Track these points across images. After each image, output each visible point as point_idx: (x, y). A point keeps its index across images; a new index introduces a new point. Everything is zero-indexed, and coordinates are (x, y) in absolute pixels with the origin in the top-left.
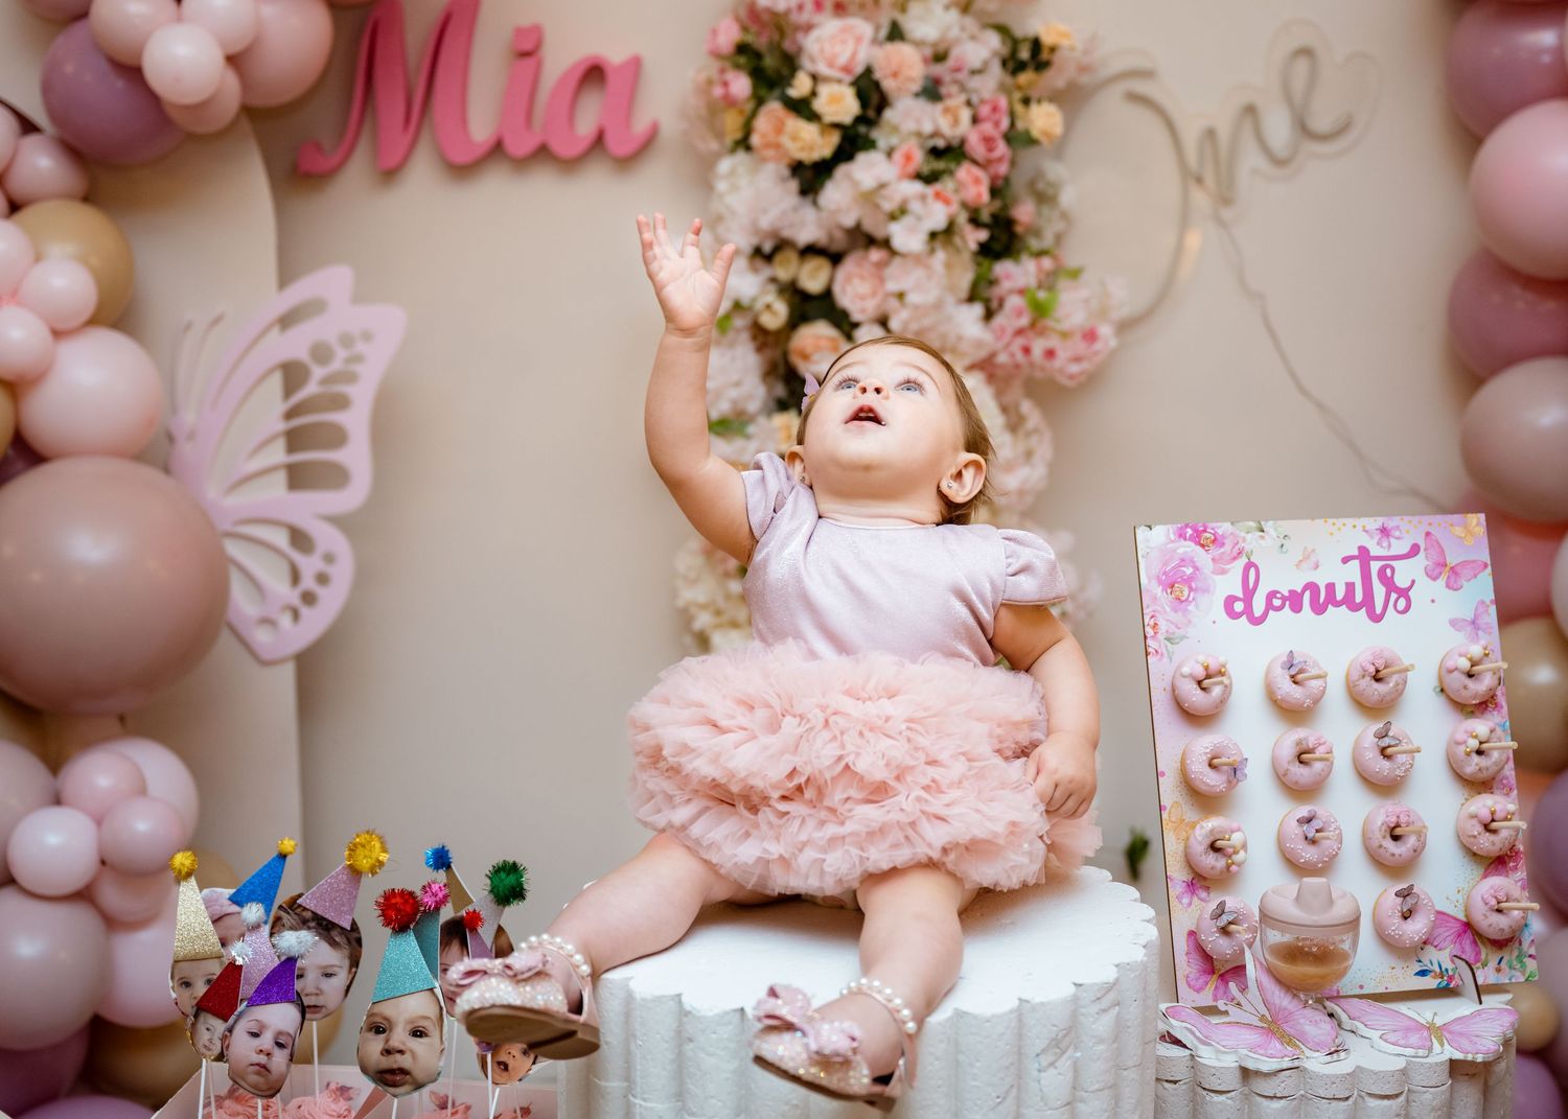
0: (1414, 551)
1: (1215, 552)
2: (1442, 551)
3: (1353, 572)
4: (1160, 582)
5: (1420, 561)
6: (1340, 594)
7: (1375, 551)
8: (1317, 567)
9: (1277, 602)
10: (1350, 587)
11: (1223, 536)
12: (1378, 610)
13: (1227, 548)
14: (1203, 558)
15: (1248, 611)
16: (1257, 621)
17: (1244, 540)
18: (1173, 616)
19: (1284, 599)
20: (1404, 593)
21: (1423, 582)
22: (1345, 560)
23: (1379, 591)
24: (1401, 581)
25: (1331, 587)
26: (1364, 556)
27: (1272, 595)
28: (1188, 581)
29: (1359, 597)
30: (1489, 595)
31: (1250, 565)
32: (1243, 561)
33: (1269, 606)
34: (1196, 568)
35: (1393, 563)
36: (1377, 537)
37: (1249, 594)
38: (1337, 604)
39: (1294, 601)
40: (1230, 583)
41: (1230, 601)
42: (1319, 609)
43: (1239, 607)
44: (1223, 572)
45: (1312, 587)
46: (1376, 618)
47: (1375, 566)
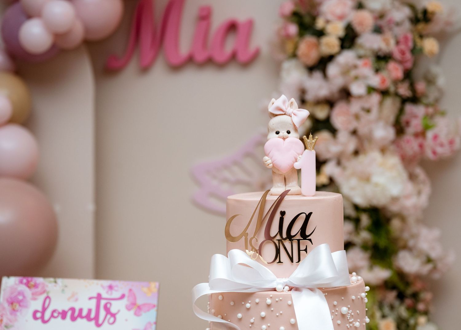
0: (123, 296)
1: (34, 290)
2: (135, 298)
3: (92, 304)
4: (8, 301)
5: (125, 302)
6: (84, 313)
7: (104, 295)
8: (76, 300)
9: (55, 314)
10: (90, 311)
11: (39, 284)
12: (100, 321)
13: (39, 289)
14: (28, 292)
15: (42, 317)
16: (44, 322)
17: (47, 286)
18: (9, 316)
19: (59, 313)
20: (114, 315)
21: (124, 311)
22: (90, 298)
23: (102, 313)
24: (113, 310)
25: (81, 310)
26: (99, 297)
27: (54, 311)
28: (19, 302)
29: (93, 315)
30: (153, 320)
31: (48, 297)
32: (44, 296)
33: (52, 316)
34: (24, 297)
35: (113, 302)
36: (107, 289)
37: (44, 309)
38: (82, 317)
39: (64, 315)
40: (37, 305)
41: (35, 312)
42: (73, 319)
43: (39, 315)
44: (35, 299)
45: (73, 310)
46: (98, 325)
47: (103, 302)
